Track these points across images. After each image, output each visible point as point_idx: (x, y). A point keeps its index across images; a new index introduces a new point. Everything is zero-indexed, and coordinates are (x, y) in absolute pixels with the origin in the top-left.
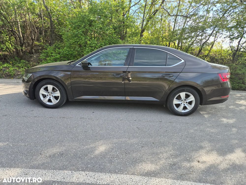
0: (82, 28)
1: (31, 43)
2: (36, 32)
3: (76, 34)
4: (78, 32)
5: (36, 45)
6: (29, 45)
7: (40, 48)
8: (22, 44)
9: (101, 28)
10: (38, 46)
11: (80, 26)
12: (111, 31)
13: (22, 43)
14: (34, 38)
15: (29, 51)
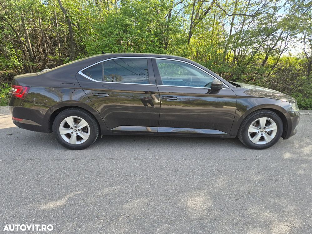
0: (115, 36)
1: (42, 57)
2: (48, 43)
3: (107, 44)
4: (110, 41)
5: (49, 60)
6: (40, 60)
7: (55, 63)
8: (32, 59)
9: (139, 35)
10: (51, 60)
11: (112, 33)
12: (153, 38)
13: (33, 57)
14: (47, 50)
15: (41, 67)
